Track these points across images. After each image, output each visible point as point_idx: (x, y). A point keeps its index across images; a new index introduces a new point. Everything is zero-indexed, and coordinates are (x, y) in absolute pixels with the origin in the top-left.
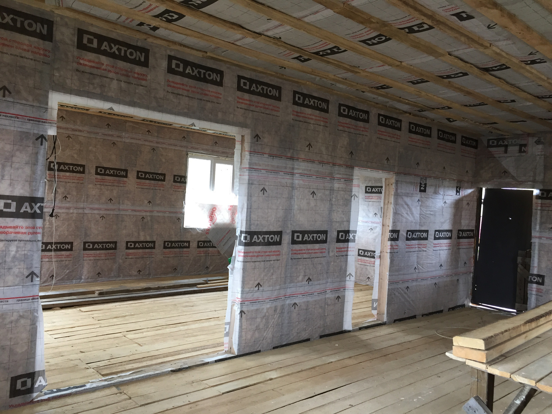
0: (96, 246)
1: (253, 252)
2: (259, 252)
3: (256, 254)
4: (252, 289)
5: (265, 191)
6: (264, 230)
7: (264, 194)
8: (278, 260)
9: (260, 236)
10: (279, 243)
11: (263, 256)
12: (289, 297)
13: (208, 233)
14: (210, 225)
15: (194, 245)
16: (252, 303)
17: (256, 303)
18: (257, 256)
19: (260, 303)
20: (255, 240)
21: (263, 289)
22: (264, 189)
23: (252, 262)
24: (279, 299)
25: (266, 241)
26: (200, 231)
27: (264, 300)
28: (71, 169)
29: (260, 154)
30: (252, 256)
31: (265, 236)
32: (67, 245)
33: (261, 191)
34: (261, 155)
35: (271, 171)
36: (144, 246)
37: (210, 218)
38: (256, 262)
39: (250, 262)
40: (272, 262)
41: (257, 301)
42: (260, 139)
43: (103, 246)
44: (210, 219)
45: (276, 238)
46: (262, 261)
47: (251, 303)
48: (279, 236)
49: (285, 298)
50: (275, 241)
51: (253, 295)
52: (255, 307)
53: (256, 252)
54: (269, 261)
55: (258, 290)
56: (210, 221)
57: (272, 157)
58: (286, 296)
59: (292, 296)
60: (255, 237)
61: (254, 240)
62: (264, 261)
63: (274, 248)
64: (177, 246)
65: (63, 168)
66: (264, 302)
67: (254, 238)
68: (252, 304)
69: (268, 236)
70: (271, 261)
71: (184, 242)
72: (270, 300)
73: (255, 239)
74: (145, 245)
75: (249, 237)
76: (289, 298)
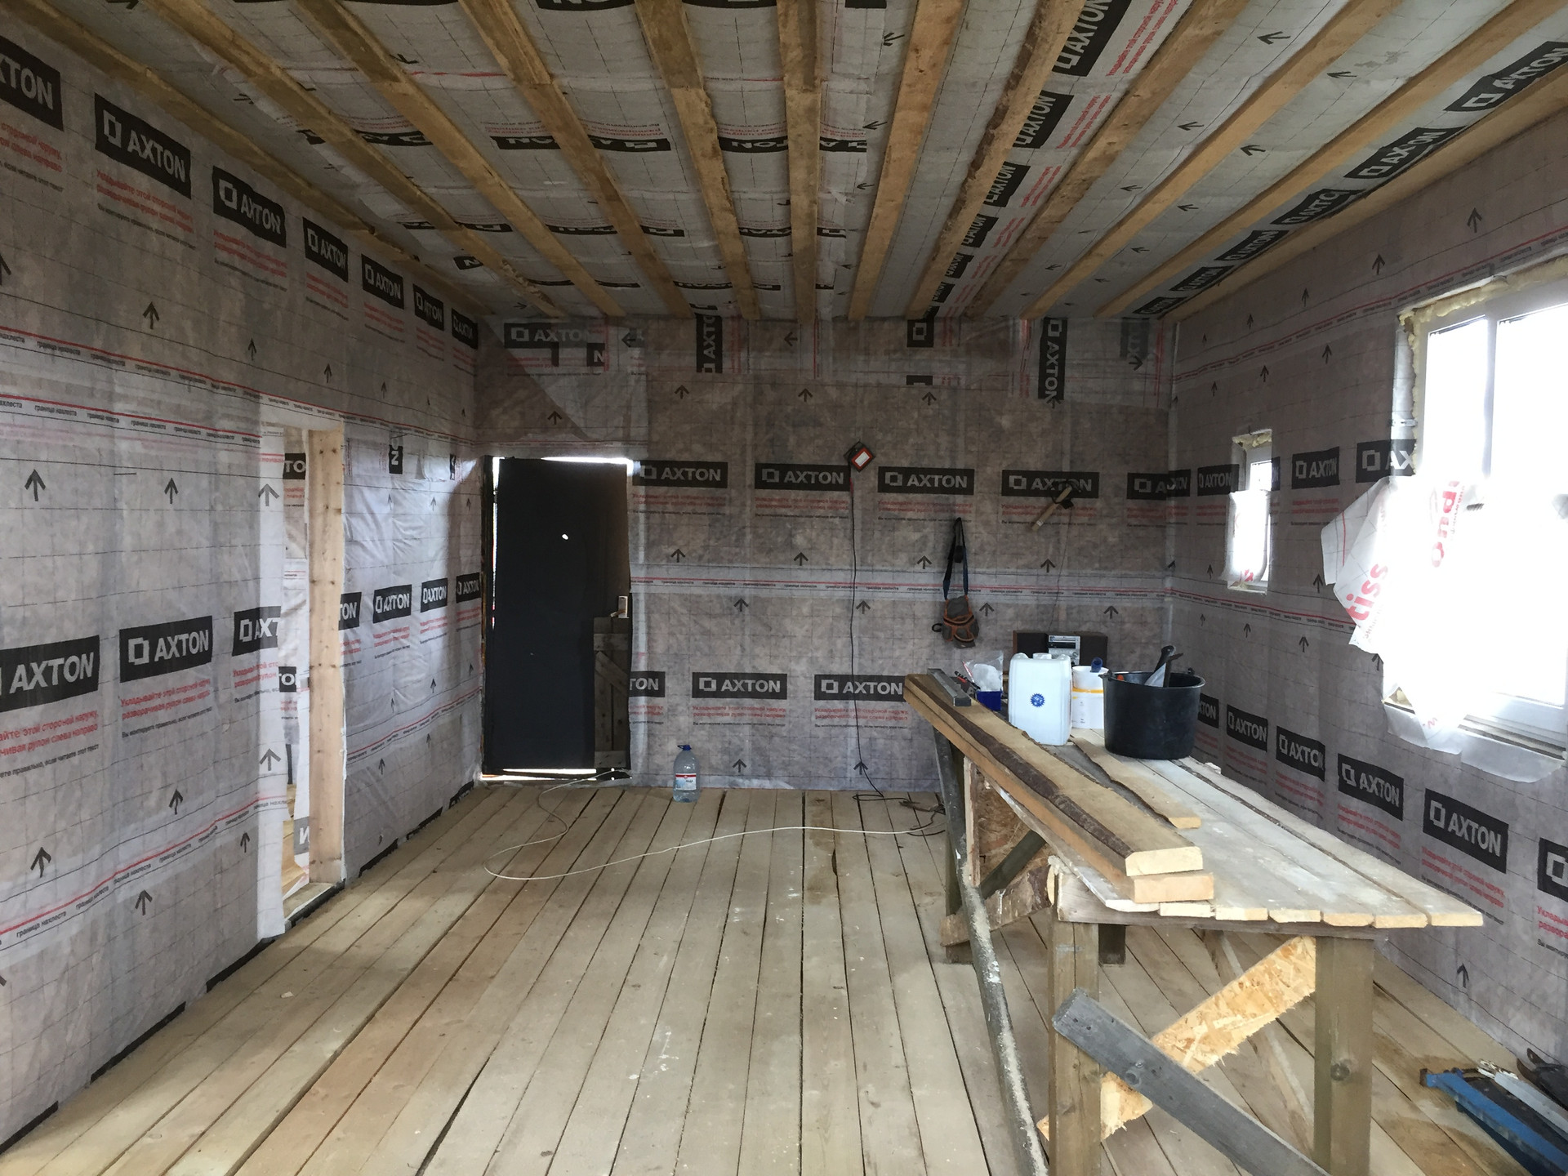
2: (36, 729)
3: (25, 740)
7: (37, 499)
12: (124, 877)
16: (25, 932)
17: (38, 930)
27: (62, 910)
41: (40, 921)
47: (22, 933)
48: (92, 654)
51: (25, 902)
53: (26, 731)
59: (132, 869)
66: (63, 919)
72: (79, 906)
76: (125, 880)
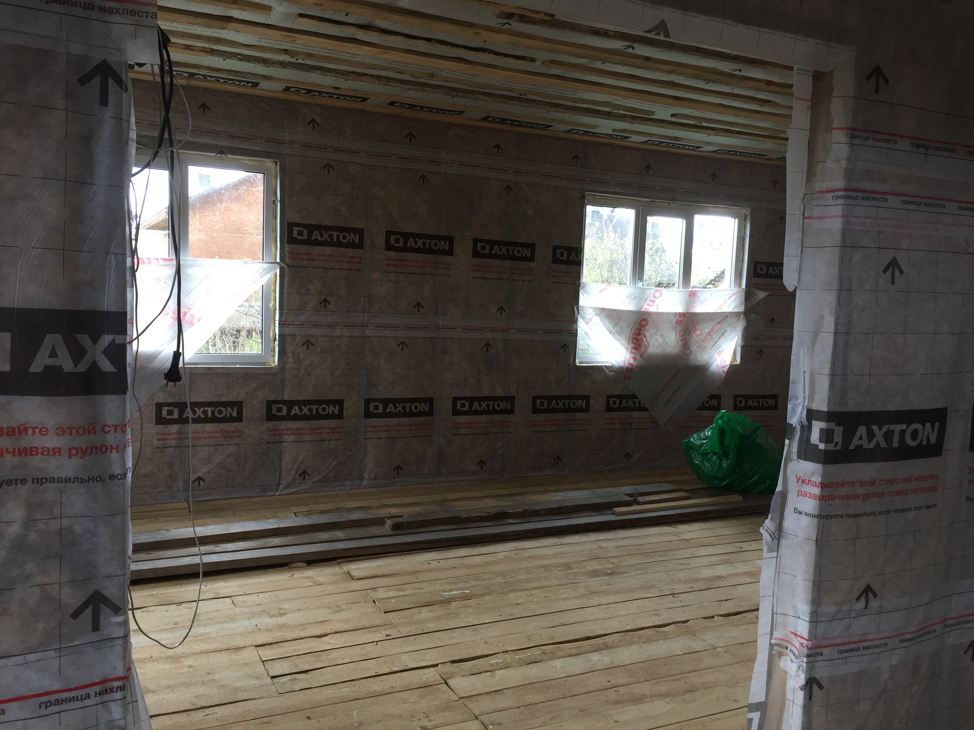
0: (391, 408)
1: (852, 484)
4: (846, 607)
5: (896, 270)
6: (892, 408)
8: (928, 507)
9: (875, 428)
10: (934, 450)
11: (883, 494)
13: (629, 377)
14: (635, 359)
15: (598, 404)
18: (867, 496)
19: (871, 651)
20: (860, 443)
21: (881, 606)
22: (893, 266)
23: (850, 516)
24: (928, 633)
25: (895, 444)
26: (612, 373)
28: (335, 240)
29: (886, 137)
30: (848, 497)
31: (892, 427)
32: (331, 407)
33: (885, 271)
34: (886, 141)
35: (918, 200)
36: (491, 408)
37: (633, 343)
38: (861, 515)
39: (842, 516)
40: (911, 515)
42: (887, 82)
43: (404, 408)
44: (633, 345)
45: (929, 433)
46: (880, 513)
49: (946, 626)
50: (924, 443)
52: (853, 667)
54: (903, 510)
55: (866, 608)
56: (633, 351)
57: (923, 150)
58: (948, 622)
60: (862, 430)
61: (855, 442)
62: (888, 512)
63: (918, 467)
64: (562, 407)
65: (319, 237)
67: (858, 434)
68: (844, 655)
69: (904, 427)
70: (910, 509)
71: (578, 397)
73: (861, 438)
74: (493, 405)
75: (838, 432)
